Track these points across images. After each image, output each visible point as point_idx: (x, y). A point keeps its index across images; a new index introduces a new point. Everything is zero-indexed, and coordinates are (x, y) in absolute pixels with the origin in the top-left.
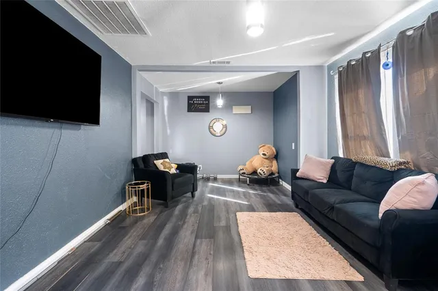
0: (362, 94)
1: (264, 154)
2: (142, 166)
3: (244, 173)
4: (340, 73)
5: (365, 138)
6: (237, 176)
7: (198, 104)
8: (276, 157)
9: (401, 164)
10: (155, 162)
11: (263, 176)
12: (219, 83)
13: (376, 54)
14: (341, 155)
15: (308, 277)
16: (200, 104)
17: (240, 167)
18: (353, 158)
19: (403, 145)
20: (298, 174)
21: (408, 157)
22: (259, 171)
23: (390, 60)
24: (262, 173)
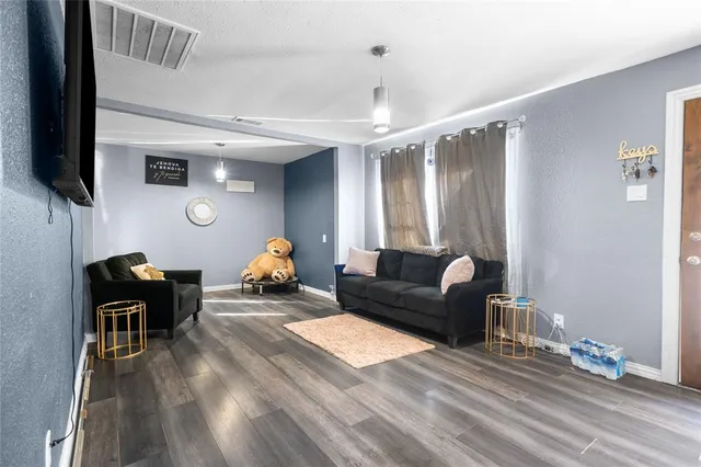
0: (407, 184)
1: (277, 252)
2: (108, 276)
3: (252, 280)
4: (382, 158)
5: (409, 228)
6: (239, 286)
7: (166, 171)
8: (291, 255)
9: (443, 250)
10: (132, 268)
11: (282, 281)
12: (219, 145)
13: (421, 149)
14: (382, 246)
15: (400, 355)
16: (170, 171)
17: (245, 272)
18: (400, 248)
19: (443, 234)
20: (345, 271)
21: (446, 245)
22: (275, 274)
23: (433, 157)
24: (280, 276)
